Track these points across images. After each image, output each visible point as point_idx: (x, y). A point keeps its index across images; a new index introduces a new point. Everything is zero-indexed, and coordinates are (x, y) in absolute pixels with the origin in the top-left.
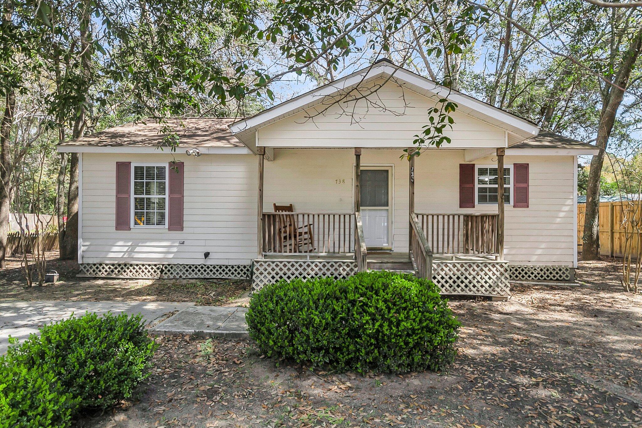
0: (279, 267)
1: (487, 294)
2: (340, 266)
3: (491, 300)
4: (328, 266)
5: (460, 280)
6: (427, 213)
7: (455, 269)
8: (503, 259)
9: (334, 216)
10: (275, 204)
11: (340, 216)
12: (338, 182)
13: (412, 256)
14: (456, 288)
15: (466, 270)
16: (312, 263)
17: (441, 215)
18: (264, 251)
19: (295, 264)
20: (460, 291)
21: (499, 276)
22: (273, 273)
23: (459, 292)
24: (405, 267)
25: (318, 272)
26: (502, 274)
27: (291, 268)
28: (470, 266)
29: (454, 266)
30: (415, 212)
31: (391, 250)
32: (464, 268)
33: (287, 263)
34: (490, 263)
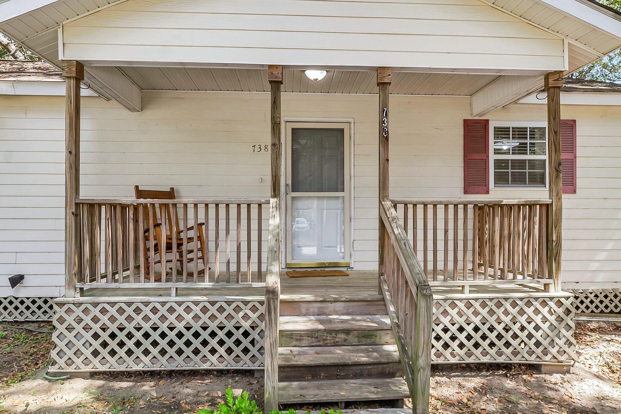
0: (108, 315)
1: (532, 360)
2: (237, 309)
3: (540, 372)
4: (213, 310)
5: (480, 333)
6: (414, 200)
7: (470, 312)
8: (560, 288)
9: (227, 205)
10: (137, 187)
11: (239, 205)
12: (257, 148)
13: (386, 288)
14: (473, 349)
15: (491, 312)
16: (180, 304)
17: (441, 203)
18: (81, 279)
19: (141, 306)
20: (480, 356)
21: (555, 323)
22: (96, 328)
23: (478, 357)
24: (373, 309)
25: (192, 322)
26: (560, 319)
27: (133, 315)
28: (499, 305)
29: (469, 305)
30: (391, 198)
31: (348, 267)
32: (487, 309)
33: (124, 307)
34: (536, 299)
